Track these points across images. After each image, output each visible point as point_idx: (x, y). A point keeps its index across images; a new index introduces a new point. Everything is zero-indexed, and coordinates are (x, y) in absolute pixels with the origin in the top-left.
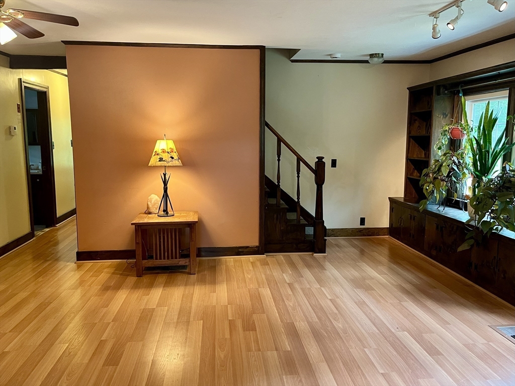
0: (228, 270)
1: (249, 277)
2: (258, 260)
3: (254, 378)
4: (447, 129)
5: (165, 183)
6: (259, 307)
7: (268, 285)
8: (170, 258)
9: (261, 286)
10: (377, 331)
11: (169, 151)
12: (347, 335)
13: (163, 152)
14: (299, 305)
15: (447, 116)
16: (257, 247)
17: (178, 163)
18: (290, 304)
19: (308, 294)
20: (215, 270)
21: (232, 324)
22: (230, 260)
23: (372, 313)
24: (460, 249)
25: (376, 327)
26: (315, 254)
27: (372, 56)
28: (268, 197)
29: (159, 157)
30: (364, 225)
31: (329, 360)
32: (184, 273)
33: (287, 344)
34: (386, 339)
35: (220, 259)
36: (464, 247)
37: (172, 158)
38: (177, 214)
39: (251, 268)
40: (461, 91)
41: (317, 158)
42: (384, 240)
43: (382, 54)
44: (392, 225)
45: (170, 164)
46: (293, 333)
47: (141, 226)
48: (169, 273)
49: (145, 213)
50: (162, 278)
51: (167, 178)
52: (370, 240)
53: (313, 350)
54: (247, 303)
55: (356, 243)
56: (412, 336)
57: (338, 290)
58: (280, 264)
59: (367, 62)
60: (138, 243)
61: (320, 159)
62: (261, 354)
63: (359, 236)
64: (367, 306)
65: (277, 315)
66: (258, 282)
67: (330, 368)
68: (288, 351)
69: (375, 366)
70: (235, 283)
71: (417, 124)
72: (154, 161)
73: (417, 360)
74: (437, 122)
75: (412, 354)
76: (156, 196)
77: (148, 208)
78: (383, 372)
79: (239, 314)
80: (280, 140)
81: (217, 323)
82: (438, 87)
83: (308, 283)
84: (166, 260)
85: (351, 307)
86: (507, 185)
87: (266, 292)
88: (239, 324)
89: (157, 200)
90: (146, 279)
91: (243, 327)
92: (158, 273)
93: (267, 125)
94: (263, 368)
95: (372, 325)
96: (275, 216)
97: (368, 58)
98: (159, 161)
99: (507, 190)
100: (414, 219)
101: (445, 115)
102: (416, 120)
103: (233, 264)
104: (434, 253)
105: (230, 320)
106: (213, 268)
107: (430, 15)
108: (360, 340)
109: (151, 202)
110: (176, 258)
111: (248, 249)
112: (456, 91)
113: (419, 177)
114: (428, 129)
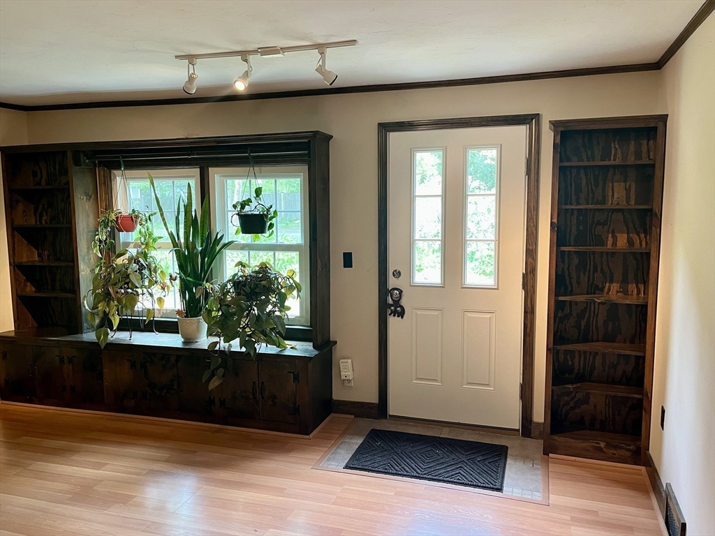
4: (114, 217)
24: (212, 387)
36: (215, 381)
40: (122, 164)
74: (80, 207)
82: (76, 154)
101: (88, 195)
102: (17, 201)
112: (99, 161)
113: (36, 292)
114: (41, 216)
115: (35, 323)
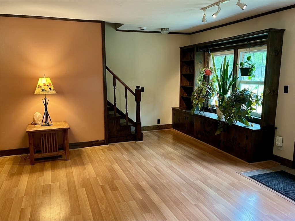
0: (89, 156)
1: (104, 158)
2: (105, 148)
3: (127, 218)
4: (203, 70)
5: (46, 105)
6: (115, 176)
7: (116, 162)
8: (53, 151)
9: (112, 163)
10: (185, 182)
11: (48, 84)
12: (170, 186)
13: (44, 85)
14: (138, 172)
15: (202, 63)
16: (103, 140)
17: (54, 92)
18: (133, 172)
19: (140, 165)
20: (81, 157)
21: (103, 187)
22: (88, 149)
23: (179, 173)
24: (216, 134)
25: (183, 180)
26: (137, 142)
27: (162, 29)
28: (109, 111)
29: (41, 89)
30: (160, 123)
31: (165, 202)
32: (62, 160)
33: (139, 195)
34: (190, 186)
35: (81, 150)
36: (218, 133)
37: (50, 89)
38: (54, 124)
39: (103, 153)
40: (209, 50)
41: (136, 87)
42: (170, 131)
43: (168, 29)
44: (174, 122)
45: (49, 93)
46: (140, 189)
47: (32, 133)
48: (52, 161)
49: (32, 124)
50: (48, 164)
51: (47, 102)
52: (163, 131)
53: (155, 197)
54: (108, 175)
55: (157, 134)
56: (203, 183)
57: (156, 161)
58: (118, 149)
59: (160, 32)
60: (31, 144)
61: (138, 87)
62: (126, 204)
63: (157, 130)
64: (175, 168)
65: (128, 179)
66: (110, 161)
67: (167, 206)
68: (141, 199)
69: (189, 201)
70: (96, 163)
71: (185, 67)
72: (38, 91)
73: (209, 195)
74: (197, 67)
75: (206, 192)
76: (39, 113)
77: (34, 121)
78: (195, 204)
79: (105, 182)
80: (115, 77)
81: (94, 188)
82: (197, 48)
83: (139, 159)
84: (50, 153)
85: (167, 170)
86: (238, 99)
87: (116, 167)
88: (107, 187)
89: (40, 116)
90: (37, 166)
91: (111, 189)
92: (44, 162)
93: (107, 68)
94: (131, 211)
95: (181, 179)
96: (113, 121)
97: (160, 30)
98: (42, 91)
99: (238, 102)
100: (187, 119)
101: (200, 62)
102: (184, 65)
103: (91, 152)
104: (199, 136)
105: (101, 186)
106: (79, 155)
107: (201, 9)
108: (177, 188)
109: (36, 117)
110: (56, 151)
111: (98, 142)
112: (206, 50)
113: (187, 96)
114: (191, 70)
115: (186, 106)
